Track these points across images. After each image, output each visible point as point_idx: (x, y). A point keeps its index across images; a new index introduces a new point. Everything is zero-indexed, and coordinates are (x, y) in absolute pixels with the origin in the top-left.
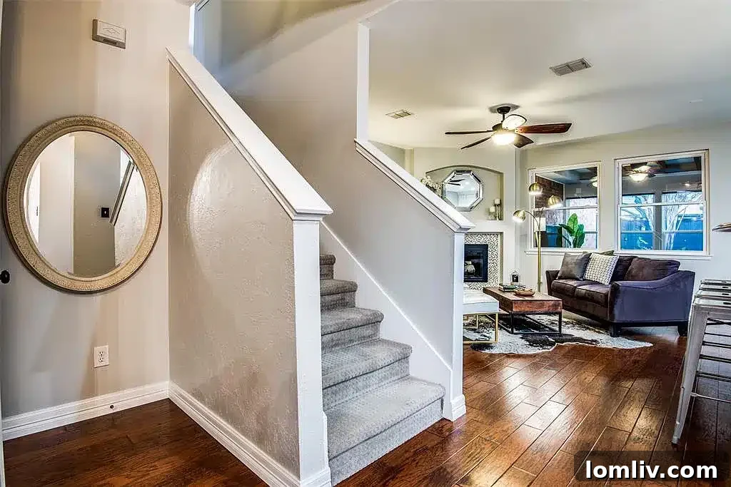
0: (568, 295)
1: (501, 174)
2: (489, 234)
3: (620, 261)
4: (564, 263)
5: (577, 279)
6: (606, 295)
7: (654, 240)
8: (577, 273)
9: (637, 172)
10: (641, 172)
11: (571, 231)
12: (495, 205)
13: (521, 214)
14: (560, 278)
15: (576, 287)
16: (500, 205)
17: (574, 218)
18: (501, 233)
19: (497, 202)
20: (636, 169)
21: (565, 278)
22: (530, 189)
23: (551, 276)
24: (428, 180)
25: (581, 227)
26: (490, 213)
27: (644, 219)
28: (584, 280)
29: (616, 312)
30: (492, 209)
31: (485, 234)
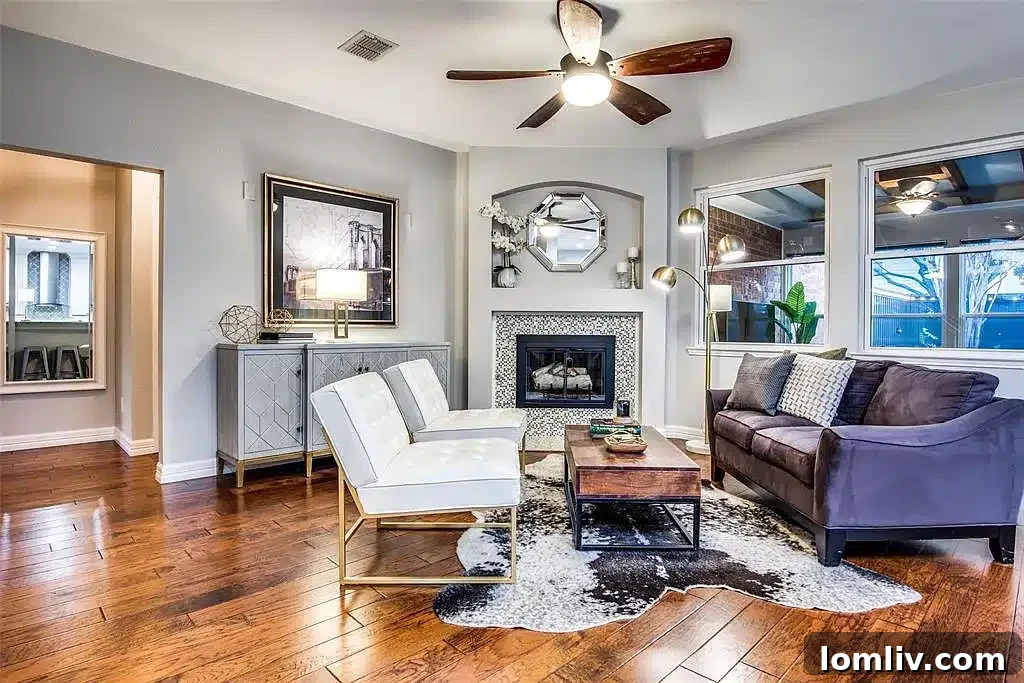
0: (741, 448)
1: (640, 198)
2: (620, 315)
3: (859, 373)
4: (742, 376)
5: (764, 412)
6: (811, 458)
7: (944, 330)
8: (762, 399)
9: (911, 197)
10: (919, 197)
11: (791, 314)
12: (630, 260)
13: (667, 274)
14: (731, 408)
15: (753, 431)
16: (638, 259)
17: (798, 291)
18: (641, 314)
19: (633, 253)
20: (908, 193)
21: (740, 409)
22: (680, 222)
23: (716, 402)
24: (496, 210)
25: (812, 306)
26: (619, 275)
27: (933, 299)
28: (778, 413)
29: (834, 503)
30: (622, 267)
31: (611, 315)
